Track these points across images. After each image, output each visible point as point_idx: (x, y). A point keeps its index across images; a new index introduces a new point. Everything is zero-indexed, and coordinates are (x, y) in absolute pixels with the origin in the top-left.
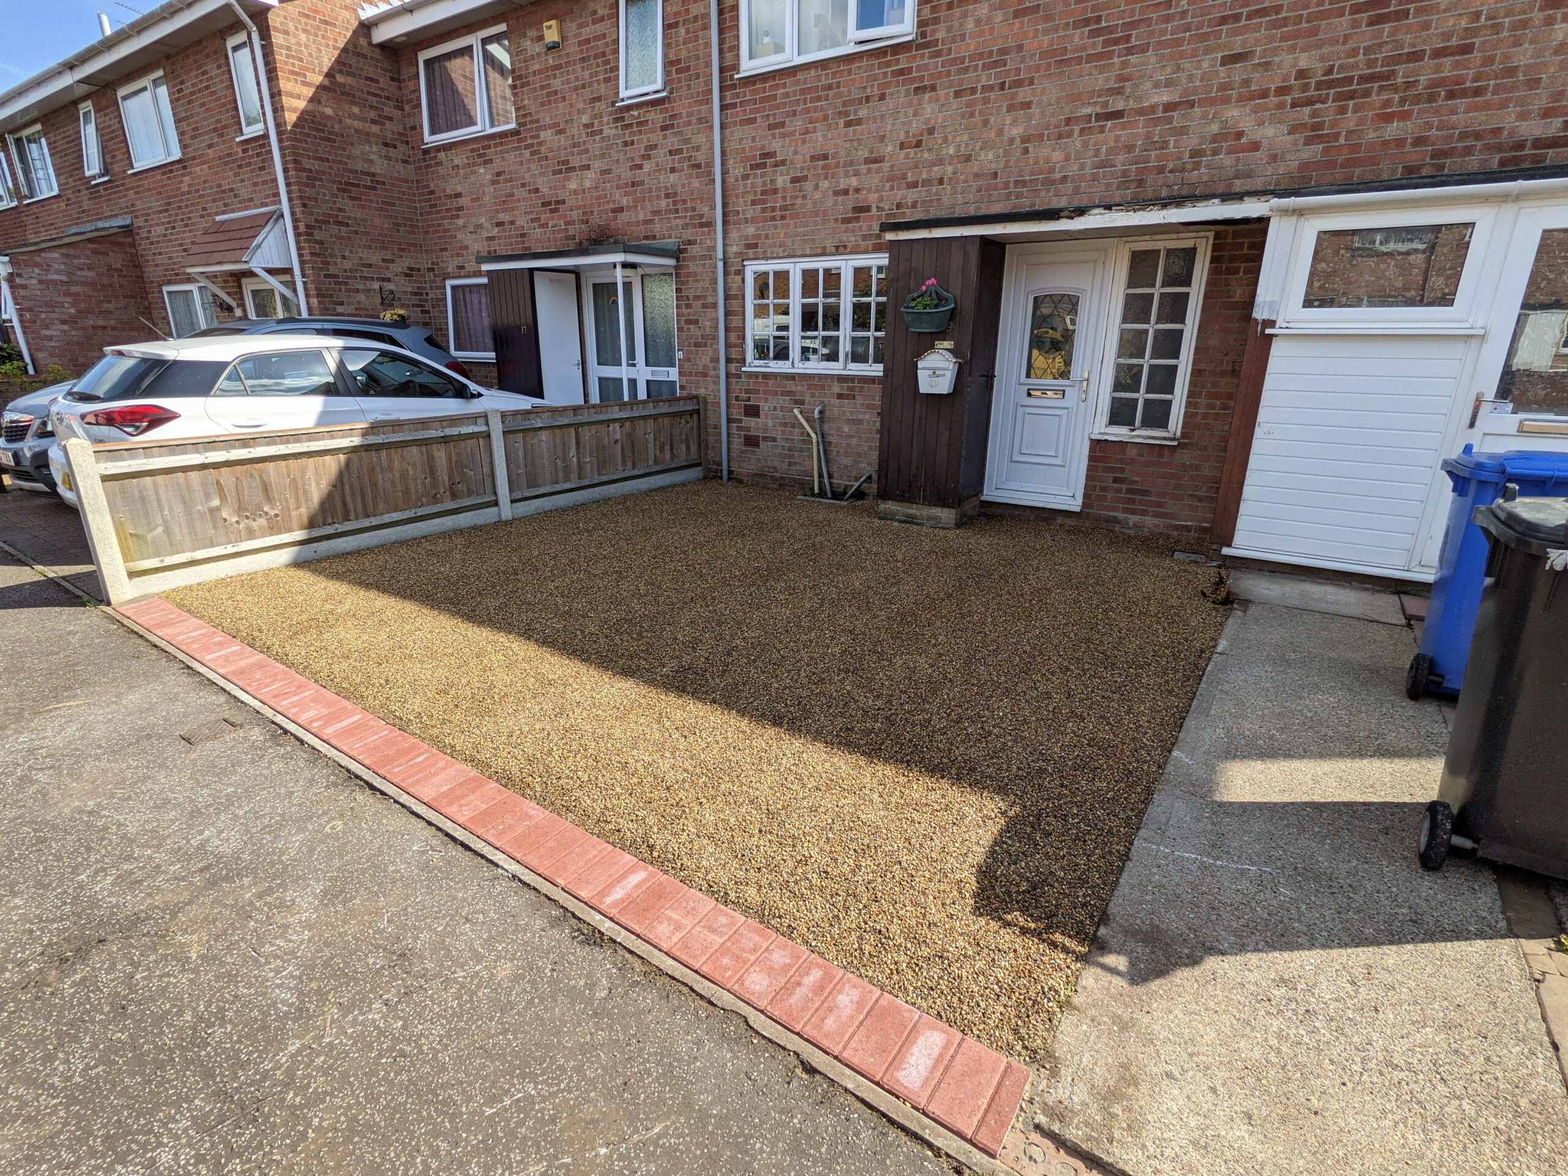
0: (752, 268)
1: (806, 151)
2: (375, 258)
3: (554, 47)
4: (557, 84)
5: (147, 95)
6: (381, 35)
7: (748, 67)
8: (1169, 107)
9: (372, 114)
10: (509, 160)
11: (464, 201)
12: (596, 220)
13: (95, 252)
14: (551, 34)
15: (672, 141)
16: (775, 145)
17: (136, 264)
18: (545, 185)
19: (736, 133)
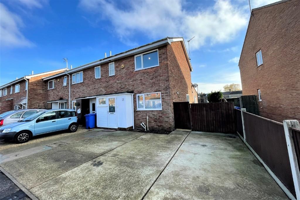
0: (73, 102)
1: (76, 91)
2: (39, 102)
3: (59, 81)
4: (59, 84)
5: (18, 86)
6: (44, 80)
7: (73, 84)
8: (98, 88)
9: (42, 87)
10: (55, 91)
11: (50, 95)
12: (61, 97)
13: (7, 102)
14: (58, 80)
15: (67, 90)
16: (74, 90)
17: (12, 103)
18: (57, 93)
19: (72, 89)
